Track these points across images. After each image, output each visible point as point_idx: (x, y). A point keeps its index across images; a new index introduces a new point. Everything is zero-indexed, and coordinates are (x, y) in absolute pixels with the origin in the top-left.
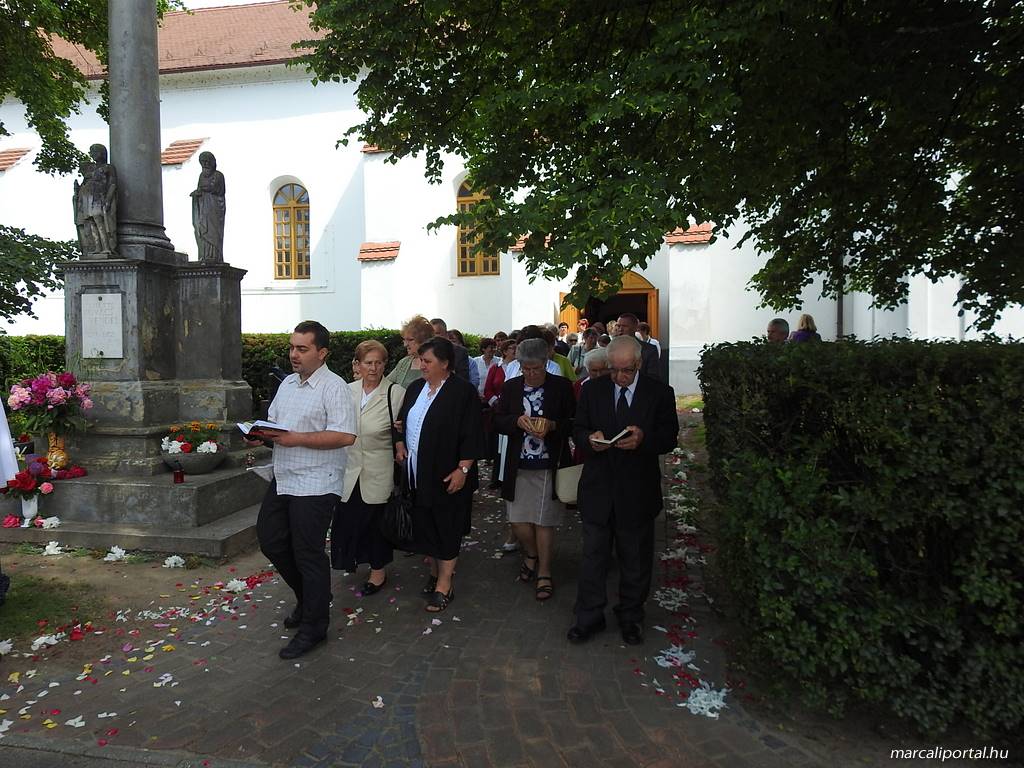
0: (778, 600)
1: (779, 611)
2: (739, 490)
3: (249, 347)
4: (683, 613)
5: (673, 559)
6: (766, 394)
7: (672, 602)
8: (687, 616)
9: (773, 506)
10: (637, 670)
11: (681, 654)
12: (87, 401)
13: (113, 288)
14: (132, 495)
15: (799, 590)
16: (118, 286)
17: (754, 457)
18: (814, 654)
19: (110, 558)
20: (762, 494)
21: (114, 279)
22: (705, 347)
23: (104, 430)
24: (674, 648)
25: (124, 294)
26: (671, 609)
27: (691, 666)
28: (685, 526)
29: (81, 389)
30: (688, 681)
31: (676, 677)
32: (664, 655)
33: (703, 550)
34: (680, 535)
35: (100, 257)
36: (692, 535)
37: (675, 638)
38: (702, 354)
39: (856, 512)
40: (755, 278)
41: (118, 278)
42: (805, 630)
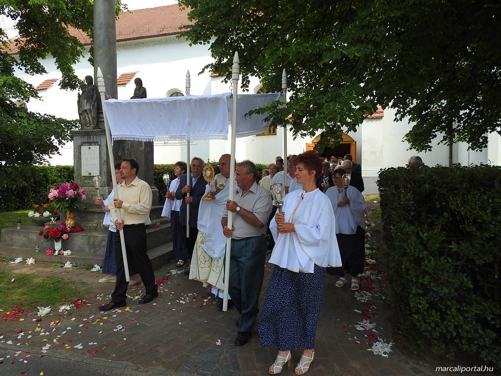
0: (420, 298)
1: (420, 304)
2: (399, 242)
3: (157, 171)
4: (369, 303)
5: (364, 276)
6: (413, 194)
7: (364, 298)
8: (372, 305)
9: (417, 250)
10: (346, 332)
11: (368, 324)
12: (84, 196)
13: (95, 143)
14: (103, 240)
15: (431, 293)
16: (97, 142)
17: (407, 225)
18: (439, 327)
19: (94, 270)
20: (411, 244)
21: (96, 139)
22: (381, 170)
23: (91, 210)
24: (365, 321)
25: (100, 146)
26: (363, 301)
27: (374, 330)
28: (370, 260)
29: (81, 190)
30: (373, 338)
31: (366, 336)
32: (360, 325)
33: (379, 272)
34: (368, 265)
35: (89, 128)
36: (373, 264)
37: (365, 316)
38: (379, 173)
39: (461, 255)
40: (407, 135)
41: (97, 139)
42: (433, 314)
